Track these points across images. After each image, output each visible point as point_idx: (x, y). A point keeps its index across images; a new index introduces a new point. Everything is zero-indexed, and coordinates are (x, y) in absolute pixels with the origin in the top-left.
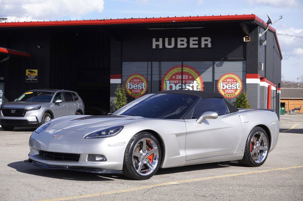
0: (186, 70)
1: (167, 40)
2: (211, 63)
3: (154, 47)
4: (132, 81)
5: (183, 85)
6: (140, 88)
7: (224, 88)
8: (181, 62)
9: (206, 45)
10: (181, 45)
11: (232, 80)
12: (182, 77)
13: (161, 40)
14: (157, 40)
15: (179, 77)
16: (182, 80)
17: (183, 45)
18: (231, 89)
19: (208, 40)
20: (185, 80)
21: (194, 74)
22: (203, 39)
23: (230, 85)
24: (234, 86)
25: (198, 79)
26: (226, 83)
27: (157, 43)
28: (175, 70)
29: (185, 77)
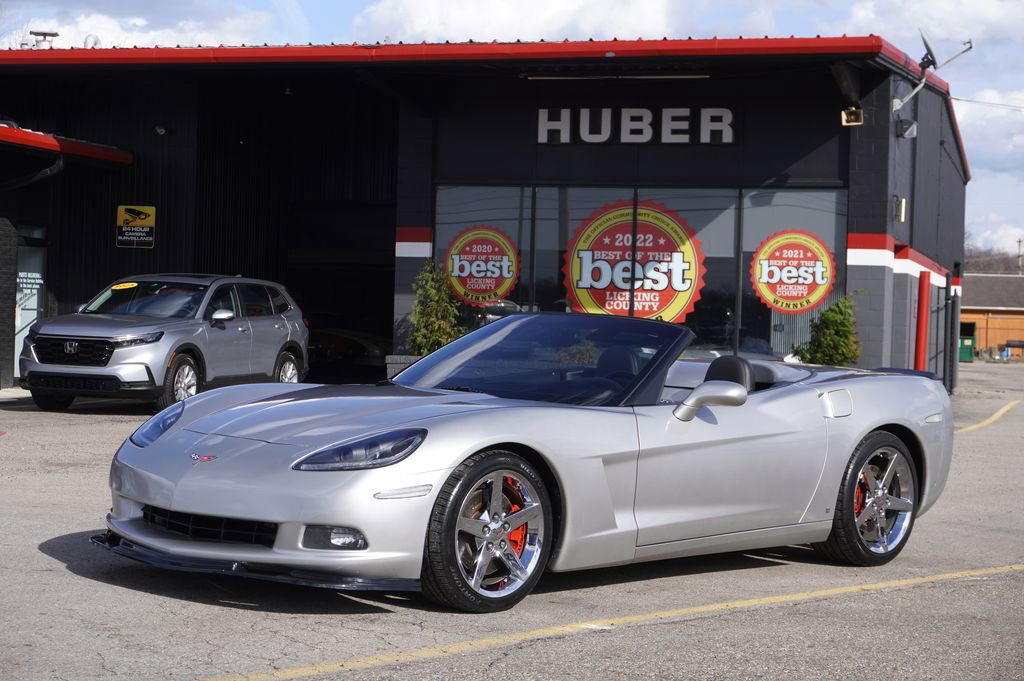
0: (647, 216)
1: (585, 115)
2: (734, 192)
3: (543, 138)
4: (468, 249)
5: (638, 267)
6: (493, 272)
7: (774, 280)
8: (632, 191)
9: (716, 135)
10: (634, 132)
11: (801, 252)
12: (635, 240)
13: (566, 114)
14: (554, 116)
15: (623, 241)
16: (634, 248)
17: (639, 132)
18: (797, 283)
19: (724, 119)
20: (645, 249)
21: (676, 232)
22: (706, 114)
23: (794, 270)
24: (806, 272)
25: (687, 248)
26: (780, 263)
27: (554, 125)
28: (611, 215)
29: (645, 241)
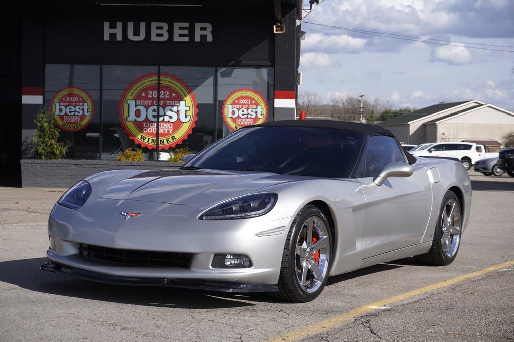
0: (166, 81)
1: (130, 25)
2: (213, 69)
3: (107, 38)
4: (64, 99)
5: (161, 109)
6: (79, 113)
8: (157, 67)
9: (203, 37)
10: (158, 35)
11: (250, 101)
12: (159, 95)
13: (120, 25)
14: (113, 26)
15: (152, 95)
16: (158, 99)
17: (161, 35)
18: (247, 117)
20: (165, 99)
21: (181, 90)
22: (198, 26)
23: (246, 110)
24: (252, 111)
25: (188, 99)
26: (238, 107)
27: (113, 31)
28: (145, 81)
29: (164, 95)
